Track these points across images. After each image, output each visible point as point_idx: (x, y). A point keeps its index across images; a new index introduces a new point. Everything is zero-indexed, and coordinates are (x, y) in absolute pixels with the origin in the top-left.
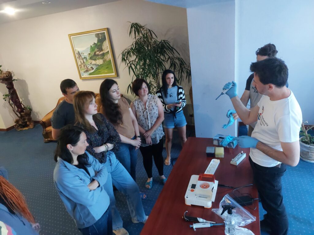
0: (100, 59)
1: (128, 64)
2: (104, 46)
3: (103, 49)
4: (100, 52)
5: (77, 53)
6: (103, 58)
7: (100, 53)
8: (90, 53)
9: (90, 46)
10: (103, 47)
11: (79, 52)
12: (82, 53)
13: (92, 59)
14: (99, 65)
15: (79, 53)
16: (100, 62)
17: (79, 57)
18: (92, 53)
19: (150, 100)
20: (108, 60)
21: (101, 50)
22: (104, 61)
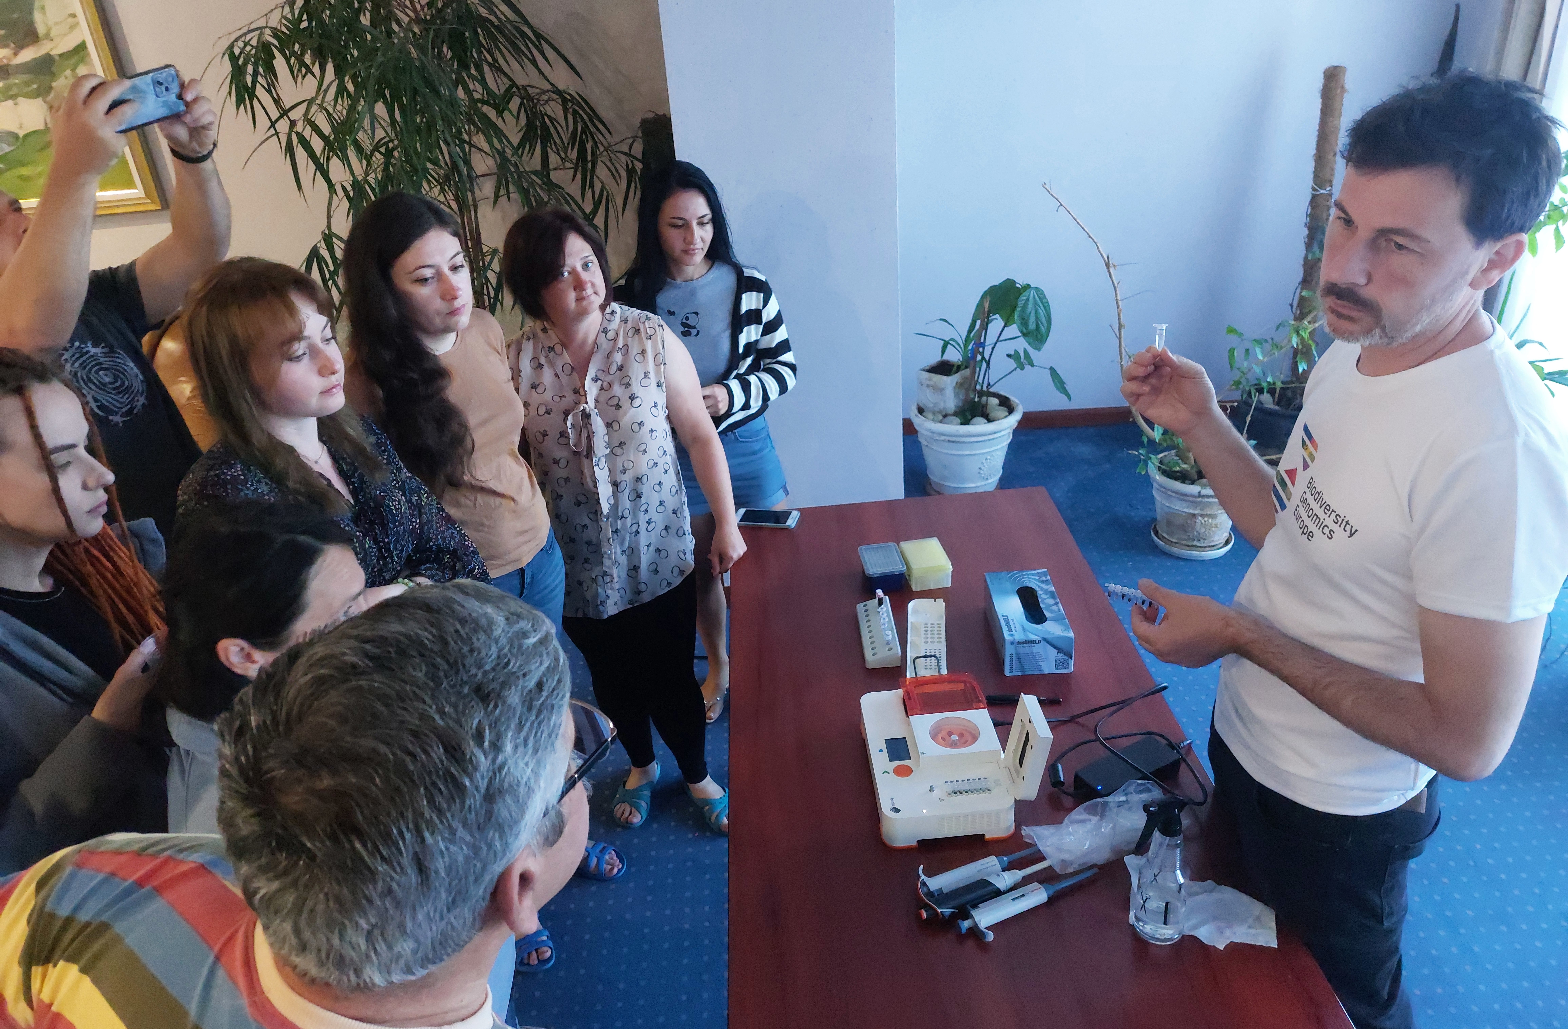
0: (27, 96)
1: (273, 124)
2: (43, 8)
3: (41, 30)
4: (20, 47)
6: (43, 92)
7: (16, 54)
10: (38, 17)
14: (15, 136)
16: (23, 115)
19: (615, 340)
21: (25, 34)
22: (51, 108)
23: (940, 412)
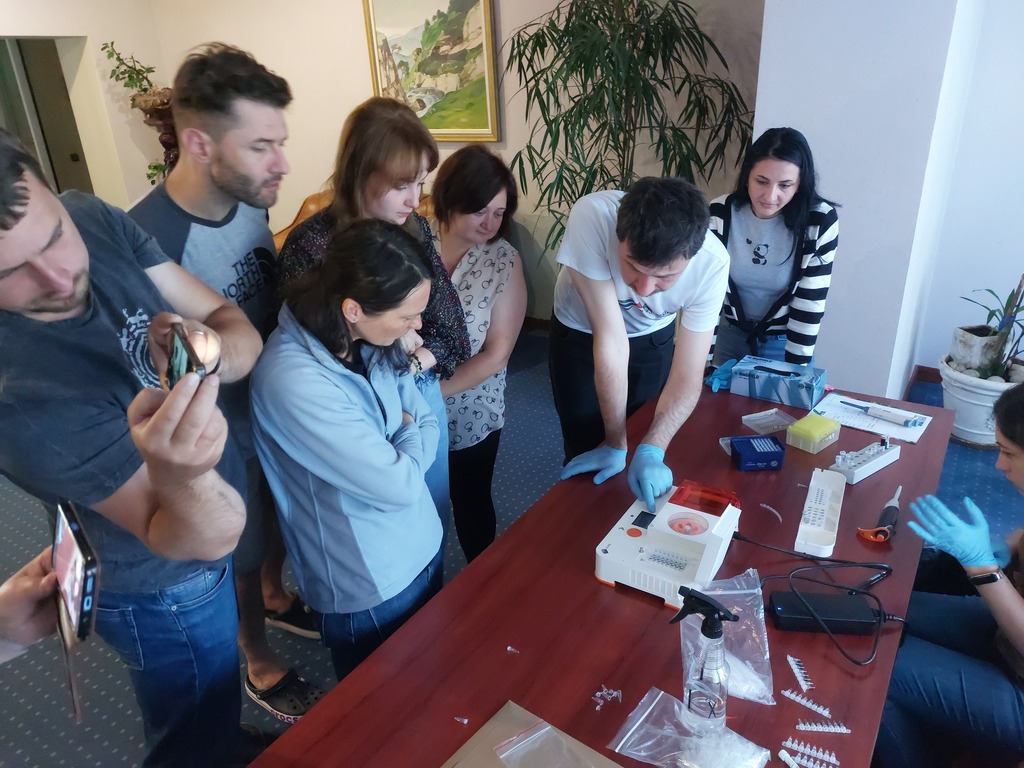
0: (451, 71)
1: (527, 82)
2: (468, 24)
3: (465, 36)
4: (455, 45)
5: (381, 43)
6: (459, 70)
7: (452, 48)
8: (420, 46)
9: (424, 23)
10: (465, 28)
11: (385, 41)
12: (394, 47)
13: (424, 72)
14: (443, 93)
15: (385, 47)
16: (448, 82)
17: (385, 60)
18: (426, 49)
20: (475, 79)
21: (457, 38)
22: (461, 80)
23: (965, 365)
